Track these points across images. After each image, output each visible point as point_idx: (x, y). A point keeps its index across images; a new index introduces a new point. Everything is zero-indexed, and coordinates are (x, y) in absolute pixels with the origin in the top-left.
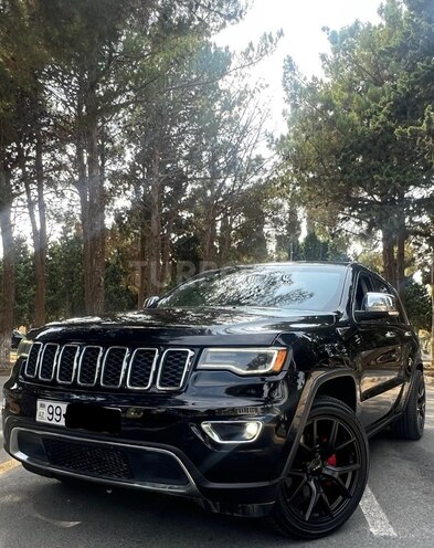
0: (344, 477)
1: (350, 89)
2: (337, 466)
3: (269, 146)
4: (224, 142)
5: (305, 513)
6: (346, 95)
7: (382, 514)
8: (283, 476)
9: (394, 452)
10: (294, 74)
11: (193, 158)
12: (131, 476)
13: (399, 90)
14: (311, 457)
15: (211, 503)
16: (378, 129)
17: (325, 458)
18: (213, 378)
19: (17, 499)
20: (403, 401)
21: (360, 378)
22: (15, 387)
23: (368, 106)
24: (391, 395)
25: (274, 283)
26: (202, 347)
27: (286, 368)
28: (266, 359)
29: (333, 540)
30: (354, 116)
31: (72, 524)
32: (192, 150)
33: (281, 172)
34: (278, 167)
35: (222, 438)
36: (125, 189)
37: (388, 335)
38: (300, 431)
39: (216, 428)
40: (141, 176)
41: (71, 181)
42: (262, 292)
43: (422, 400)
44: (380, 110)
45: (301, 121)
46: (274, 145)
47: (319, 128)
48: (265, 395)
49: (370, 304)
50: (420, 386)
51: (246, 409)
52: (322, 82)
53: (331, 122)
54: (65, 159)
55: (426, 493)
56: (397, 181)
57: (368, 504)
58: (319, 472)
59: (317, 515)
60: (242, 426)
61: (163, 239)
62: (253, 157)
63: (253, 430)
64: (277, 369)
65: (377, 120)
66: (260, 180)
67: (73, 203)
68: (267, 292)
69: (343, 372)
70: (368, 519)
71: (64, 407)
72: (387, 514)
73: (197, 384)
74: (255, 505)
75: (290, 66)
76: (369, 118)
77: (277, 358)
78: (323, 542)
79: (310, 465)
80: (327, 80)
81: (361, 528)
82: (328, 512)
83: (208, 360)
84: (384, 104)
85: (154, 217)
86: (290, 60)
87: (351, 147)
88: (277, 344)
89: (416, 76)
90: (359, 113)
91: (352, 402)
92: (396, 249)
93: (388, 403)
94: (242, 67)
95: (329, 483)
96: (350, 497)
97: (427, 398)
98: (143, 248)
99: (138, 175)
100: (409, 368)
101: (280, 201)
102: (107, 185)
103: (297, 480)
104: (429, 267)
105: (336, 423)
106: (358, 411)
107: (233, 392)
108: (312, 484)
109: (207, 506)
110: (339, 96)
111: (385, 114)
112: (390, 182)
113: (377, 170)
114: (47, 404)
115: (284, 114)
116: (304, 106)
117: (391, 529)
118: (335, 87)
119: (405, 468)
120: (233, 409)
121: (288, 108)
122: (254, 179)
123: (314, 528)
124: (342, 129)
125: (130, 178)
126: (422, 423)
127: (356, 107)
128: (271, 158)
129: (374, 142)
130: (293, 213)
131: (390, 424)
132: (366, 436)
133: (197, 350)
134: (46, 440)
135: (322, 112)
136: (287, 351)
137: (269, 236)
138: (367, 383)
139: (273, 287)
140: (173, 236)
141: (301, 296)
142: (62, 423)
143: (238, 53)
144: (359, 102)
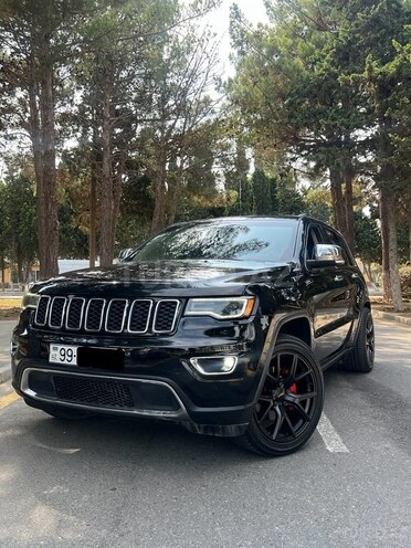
0: (303, 403)
1: (294, 36)
2: (298, 393)
3: (217, 89)
4: (173, 84)
5: (272, 433)
6: (290, 41)
7: (337, 436)
8: (255, 401)
9: (346, 383)
10: (240, 21)
11: (143, 101)
12: (131, 405)
13: (340, 38)
14: (276, 386)
15: (196, 425)
16: (322, 75)
17: (287, 387)
18: (198, 323)
19: (17, 432)
20: (353, 336)
21: (313, 316)
22: (26, 333)
23: (312, 52)
24: (342, 331)
25: (232, 230)
26: (188, 298)
27: (254, 313)
28: (239, 306)
29: (297, 456)
30: (298, 61)
31: (72, 451)
32: (142, 93)
33: (230, 114)
34: (226, 109)
35: (206, 371)
36: (75, 131)
37: (336, 279)
38: (267, 365)
39: (201, 362)
40: (91, 118)
41: (22, 124)
42: (222, 241)
43: (371, 335)
44: (324, 57)
45: (249, 68)
46: (222, 88)
47: (265, 74)
48: (237, 335)
49: (319, 254)
50: (368, 322)
51: (221, 346)
52: (266, 28)
53: (278, 68)
54: (14, 101)
55: (375, 418)
56: (342, 124)
57: (324, 427)
58: (282, 399)
59: (282, 435)
60: (221, 360)
61: (114, 181)
62: (202, 99)
63: (229, 363)
64: (247, 314)
65: (322, 66)
66: (209, 121)
67: (22, 145)
68: (226, 241)
69: (299, 314)
70: (325, 441)
71: (75, 349)
72: (340, 435)
73: (185, 328)
74: (233, 426)
75: (236, 14)
76: (314, 63)
77: (246, 306)
78: (288, 458)
79: (275, 393)
80: (272, 26)
81: (319, 447)
82: (291, 433)
83: (192, 307)
84: (327, 51)
85: (105, 160)
86: (236, 8)
87: (297, 93)
88: (246, 294)
89: (357, 25)
90: (303, 58)
91: (307, 339)
92: (343, 185)
93: (338, 339)
94: (191, 18)
95: (291, 409)
96: (309, 420)
97: (375, 332)
98: (93, 189)
99: (86, 116)
100: (357, 306)
101: (229, 141)
102: (58, 127)
103: (264, 405)
104: (377, 202)
105: (296, 357)
106: (313, 346)
107: (211, 333)
108: (277, 408)
109: (193, 428)
110: (284, 41)
111: (328, 61)
112: (335, 126)
113: (322, 113)
114: (60, 347)
115: (230, 58)
116: (251, 52)
117: (345, 447)
118: (279, 32)
119: (356, 398)
120: (212, 347)
121: (235, 52)
122: (204, 120)
123: (281, 446)
124: (288, 74)
125: (79, 119)
126: (372, 357)
127: (301, 53)
128: (219, 100)
129: (319, 87)
130: (241, 153)
131: (342, 358)
132: (320, 368)
133: (184, 300)
134: (56, 377)
135: (268, 58)
136: (255, 299)
137: (219, 176)
138: (320, 321)
139: (231, 235)
140: (123, 176)
141: (257, 246)
142: (74, 362)
143: (187, 5)
144: (303, 48)
